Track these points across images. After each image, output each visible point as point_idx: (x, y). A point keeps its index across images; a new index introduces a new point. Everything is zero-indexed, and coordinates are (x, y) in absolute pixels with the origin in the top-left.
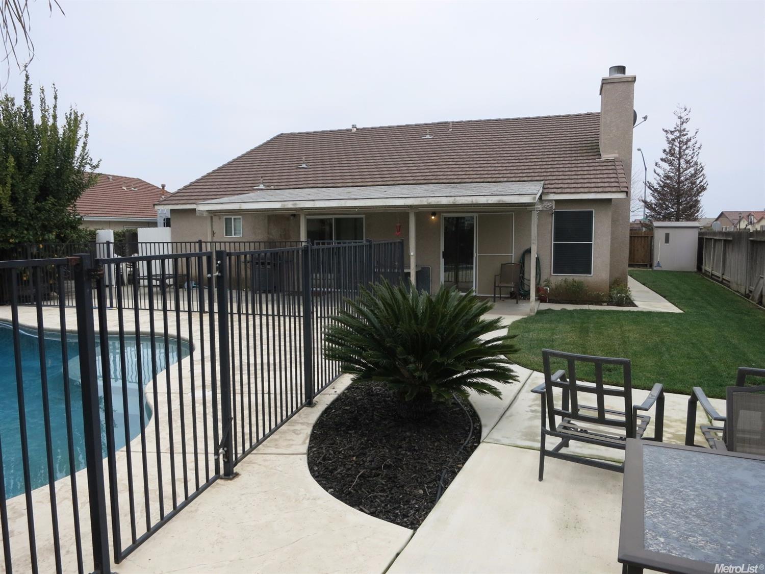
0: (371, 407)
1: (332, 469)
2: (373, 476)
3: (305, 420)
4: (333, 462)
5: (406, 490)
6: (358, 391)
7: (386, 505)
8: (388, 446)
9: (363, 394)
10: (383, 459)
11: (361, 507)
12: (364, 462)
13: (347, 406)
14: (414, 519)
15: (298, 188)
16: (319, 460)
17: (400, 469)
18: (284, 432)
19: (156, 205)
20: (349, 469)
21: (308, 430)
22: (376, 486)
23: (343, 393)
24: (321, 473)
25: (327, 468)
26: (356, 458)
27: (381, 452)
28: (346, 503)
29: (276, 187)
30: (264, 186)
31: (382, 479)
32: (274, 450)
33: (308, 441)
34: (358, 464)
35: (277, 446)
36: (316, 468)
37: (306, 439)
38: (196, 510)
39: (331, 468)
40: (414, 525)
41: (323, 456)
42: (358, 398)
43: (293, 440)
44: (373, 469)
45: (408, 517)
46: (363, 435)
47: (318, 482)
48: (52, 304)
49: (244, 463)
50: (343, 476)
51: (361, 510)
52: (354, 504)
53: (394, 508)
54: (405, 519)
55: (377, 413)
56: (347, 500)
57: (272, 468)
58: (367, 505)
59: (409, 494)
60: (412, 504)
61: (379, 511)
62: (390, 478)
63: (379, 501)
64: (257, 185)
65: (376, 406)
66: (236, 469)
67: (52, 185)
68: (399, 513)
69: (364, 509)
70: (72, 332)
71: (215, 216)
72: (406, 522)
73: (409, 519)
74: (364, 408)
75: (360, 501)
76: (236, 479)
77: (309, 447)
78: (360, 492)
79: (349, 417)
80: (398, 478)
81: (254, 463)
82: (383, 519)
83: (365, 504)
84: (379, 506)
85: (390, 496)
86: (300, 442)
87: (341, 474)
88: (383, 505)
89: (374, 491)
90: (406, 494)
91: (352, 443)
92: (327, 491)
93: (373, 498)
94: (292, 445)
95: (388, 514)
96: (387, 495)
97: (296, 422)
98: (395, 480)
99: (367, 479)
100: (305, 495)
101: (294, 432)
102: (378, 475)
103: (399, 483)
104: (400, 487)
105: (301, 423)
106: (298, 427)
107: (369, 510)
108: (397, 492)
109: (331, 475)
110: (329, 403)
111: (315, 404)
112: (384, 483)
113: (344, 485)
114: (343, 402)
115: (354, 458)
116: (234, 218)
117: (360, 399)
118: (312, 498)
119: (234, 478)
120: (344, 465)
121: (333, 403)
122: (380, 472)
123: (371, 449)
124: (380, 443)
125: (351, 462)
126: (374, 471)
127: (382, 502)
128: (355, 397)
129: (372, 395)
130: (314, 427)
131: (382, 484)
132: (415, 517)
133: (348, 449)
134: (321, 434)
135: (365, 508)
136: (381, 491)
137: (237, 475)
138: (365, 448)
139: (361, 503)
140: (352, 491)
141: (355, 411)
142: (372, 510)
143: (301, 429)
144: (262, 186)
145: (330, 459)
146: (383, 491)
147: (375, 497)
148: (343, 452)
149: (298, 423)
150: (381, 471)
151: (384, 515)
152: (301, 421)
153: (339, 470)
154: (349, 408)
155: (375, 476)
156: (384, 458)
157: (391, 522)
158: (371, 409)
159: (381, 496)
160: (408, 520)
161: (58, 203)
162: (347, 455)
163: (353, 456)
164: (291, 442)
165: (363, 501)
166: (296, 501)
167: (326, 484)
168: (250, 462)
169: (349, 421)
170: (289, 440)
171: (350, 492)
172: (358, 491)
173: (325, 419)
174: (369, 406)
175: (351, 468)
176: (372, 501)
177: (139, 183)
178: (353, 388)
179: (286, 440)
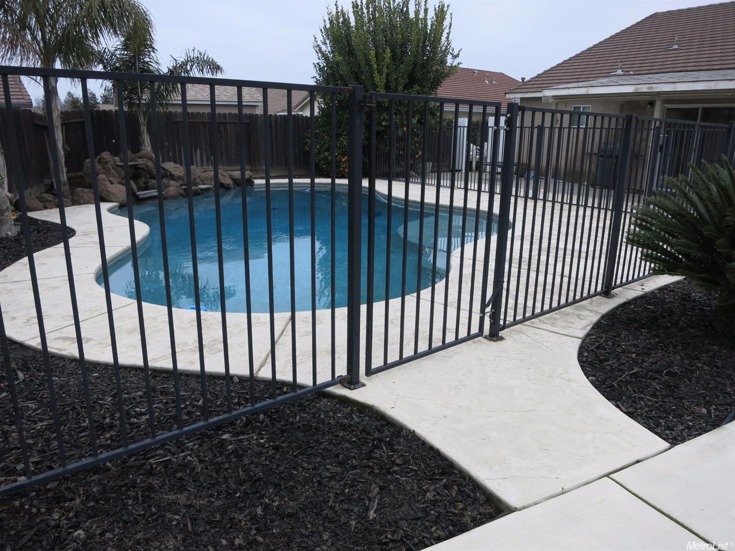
0: (681, 312)
1: (602, 359)
2: (648, 377)
3: (596, 309)
4: (606, 353)
5: (683, 404)
6: (671, 293)
7: (651, 411)
8: (682, 354)
9: (677, 297)
10: (668, 365)
11: (618, 403)
12: (643, 362)
13: (651, 305)
14: (679, 435)
15: (663, 73)
16: (592, 348)
17: (686, 380)
18: (567, 314)
19: (508, 93)
20: (623, 364)
21: (595, 318)
22: (647, 389)
23: (653, 292)
24: (590, 360)
25: (598, 357)
26: (636, 356)
27: (670, 357)
28: (603, 395)
29: (635, 73)
30: (622, 71)
31: (658, 384)
32: (549, 327)
33: (589, 328)
34: (635, 362)
35: (553, 325)
36: (586, 354)
37: (589, 325)
38: (451, 357)
39: (602, 357)
40: (674, 441)
41: (598, 344)
42: (667, 300)
43: (573, 323)
44: (651, 371)
45: (673, 430)
46: (656, 336)
47: (582, 367)
48: (416, 181)
49: (513, 330)
50: (613, 369)
51: (617, 406)
52: (612, 398)
53: (660, 417)
54: (668, 432)
55: (686, 319)
56: (605, 391)
57: (539, 342)
58: (627, 404)
59: (686, 409)
60: (685, 419)
61: (639, 413)
62: (669, 386)
63: (643, 404)
64: (615, 70)
65: (687, 312)
66: (501, 333)
67: (418, 74)
68: (663, 424)
69: (621, 405)
70: (415, 202)
71: (560, 102)
72: (667, 435)
73: (673, 433)
74: (671, 311)
75: (621, 396)
76: (499, 342)
77: (588, 334)
78: (624, 389)
79: (647, 316)
80: (680, 389)
81: (523, 333)
82: (639, 423)
83: (625, 402)
84: (641, 408)
85: (660, 403)
86: (581, 327)
87: (612, 366)
88: (647, 409)
89: (642, 392)
90: (683, 407)
91: (639, 341)
92: (588, 378)
93: (637, 398)
94: (571, 327)
95: (648, 420)
96: (656, 401)
97: (584, 308)
98: (675, 390)
99: (640, 379)
100: (562, 374)
101: (578, 317)
102: (655, 379)
103: (679, 394)
104: (677, 398)
105: (590, 310)
106: (585, 313)
107: (626, 409)
108: (672, 403)
109: (600, 364)
110: (630, 298)
111: (613, 296)
112: (658, 388)
113: (610, 377)
114: (647, 300)
115: (634, 355)
116: (583, 107)
117: (670, 302)
118: (566, 379)
119: (497, 340)
120: (619, 359)
121: (635, 299)
122: (658, 376)
123: (660, 351)
124: (673, 348)
125: (628, 358)
126: (651, 373)
127: (647, 406)
128: (666, 298)
129: (688, 301)
130: (603, 317)
131: (656, 389)
132: (682, 433)
133: (631, 345)
134: (607, 324)
135: (623, 405)
136: (650, 395)
137: (502, 339)
138: (652, 350)
139: (620, 399)
140: (616, 385)
141: (657, 312)
142: (630, 410)
143: (587, 316)
144: (619, 72)
145: (605, 349)
146: (654, 395)
147: (642, 399)
148: (623, 347)
149: (586, 309)
150: (662, 376)
151: (643, 419)
152: (590, 308)
153: (610, 362)
154: (653, 307)
155: (649, 379)
156: (670, 364)
157: (649, 429)
158: (679, 314)
159: (649, 400)
160: (671, 433)
161: (422, 91)
162: (627, 351)
163: (634, 353)
164: (570, 325)
165: (624, 398)
166: (549, 376)
167: (589, 371)
168: (520, 332)
169: (646, 319)
170: (569, 322)
171: (613, 386)
172: (622, 387)
173: (618, 313)
174: (678, 310)
175: (625, 363)
176: (635, 402)
177: (502, 76)
178: (666, 289)
179: (566, 321)
